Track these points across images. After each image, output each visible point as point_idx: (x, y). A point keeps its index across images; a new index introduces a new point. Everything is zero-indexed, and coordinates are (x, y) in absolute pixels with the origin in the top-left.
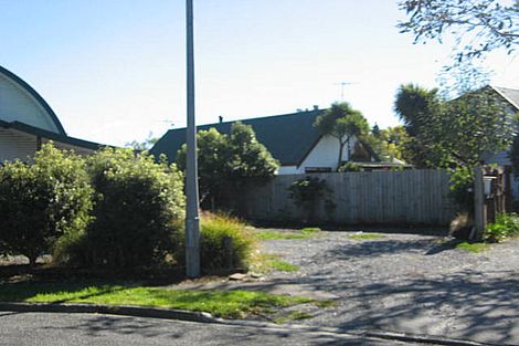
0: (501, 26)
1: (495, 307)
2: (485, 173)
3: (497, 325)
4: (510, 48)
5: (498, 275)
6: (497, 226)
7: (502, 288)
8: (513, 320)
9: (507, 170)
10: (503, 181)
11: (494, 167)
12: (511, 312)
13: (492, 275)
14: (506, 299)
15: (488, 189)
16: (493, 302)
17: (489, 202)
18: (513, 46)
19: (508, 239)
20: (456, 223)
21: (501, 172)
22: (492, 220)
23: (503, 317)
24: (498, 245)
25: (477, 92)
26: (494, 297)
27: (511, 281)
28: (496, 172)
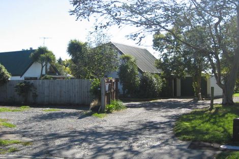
0: (116, 15)
1: (107, 143)
2: (106, 81)
3: (107, 152)
4: (120, 25)
5: (110, 129)
6: (111, 106)
7: (111, 134)
8: (115, 150)
9: (117, 80)
10: (115, 85)
11: (110, 78)
12: (114, 146)
13: (107, 128)
14: (112, 140)
15: (107, 89)
16: (106, 141)
17: (108, 95)
18: (121, 24)
19: (116, 112)
20: (93, 104)
21: (113, 81)
22: (109, 103)
23: (110, 148)
24: (111, 114)
25: (104, 44)
26: (107, 139)
27: (115, 131)
28: (111, 81)
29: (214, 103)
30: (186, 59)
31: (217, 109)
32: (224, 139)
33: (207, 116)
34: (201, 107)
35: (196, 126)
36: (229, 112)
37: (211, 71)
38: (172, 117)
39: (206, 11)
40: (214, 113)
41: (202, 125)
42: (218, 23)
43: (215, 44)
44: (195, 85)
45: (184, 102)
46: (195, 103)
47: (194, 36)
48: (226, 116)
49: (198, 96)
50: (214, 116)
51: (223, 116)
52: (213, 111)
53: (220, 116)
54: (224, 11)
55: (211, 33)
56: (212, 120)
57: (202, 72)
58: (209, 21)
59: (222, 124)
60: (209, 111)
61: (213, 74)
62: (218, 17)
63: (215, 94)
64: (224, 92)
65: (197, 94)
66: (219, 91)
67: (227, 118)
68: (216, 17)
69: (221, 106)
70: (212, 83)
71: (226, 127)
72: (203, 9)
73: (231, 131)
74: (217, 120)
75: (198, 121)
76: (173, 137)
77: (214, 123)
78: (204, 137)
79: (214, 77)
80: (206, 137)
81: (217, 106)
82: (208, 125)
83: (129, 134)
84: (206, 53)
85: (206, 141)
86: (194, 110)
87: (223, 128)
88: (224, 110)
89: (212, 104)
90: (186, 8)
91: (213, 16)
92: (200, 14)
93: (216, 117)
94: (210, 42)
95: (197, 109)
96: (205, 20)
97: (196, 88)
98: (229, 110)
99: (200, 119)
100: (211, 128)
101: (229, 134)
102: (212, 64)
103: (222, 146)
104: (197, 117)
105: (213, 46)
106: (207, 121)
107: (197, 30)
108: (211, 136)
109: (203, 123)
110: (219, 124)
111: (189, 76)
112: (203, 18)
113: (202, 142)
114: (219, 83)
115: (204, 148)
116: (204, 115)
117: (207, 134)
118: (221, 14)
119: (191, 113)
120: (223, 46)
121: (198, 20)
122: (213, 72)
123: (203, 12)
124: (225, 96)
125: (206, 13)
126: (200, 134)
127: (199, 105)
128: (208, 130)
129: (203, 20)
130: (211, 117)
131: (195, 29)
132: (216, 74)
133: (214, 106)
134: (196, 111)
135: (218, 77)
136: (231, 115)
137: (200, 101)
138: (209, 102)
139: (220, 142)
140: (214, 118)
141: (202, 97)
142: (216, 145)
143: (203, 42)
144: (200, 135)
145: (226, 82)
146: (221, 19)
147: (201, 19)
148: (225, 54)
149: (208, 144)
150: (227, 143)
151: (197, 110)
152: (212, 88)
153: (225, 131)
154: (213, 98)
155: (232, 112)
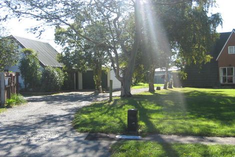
0: (16, 8)
1: (5, 139)
2: (5, 75)
3: (5, 147)
5: (8, 123)
6: (11, 100)
7: (10, 129)
8: (12, 145)
9: (17, 74)
10: (15, 79)
11: (10, 72)
12: (12, 141)
13: (6, 124)
14: (10, 135)
15: (7, 83)
16: (4, 136)
17: (6, 89)
18: (21, 17)
19: (16, 106)
21: (14, 75)
22: (9, 97)
23: (8, 143)
24: (11, 109)
25: (4, 38)
26: (5, 134)
27: (14, 126)
28: (11, 75)
29: (113, 95)
30: (86, 53)
31: (116, 100)
32: (119, 129)
33: (106, 108)
34: (101, 99)
35: (94, 118)
36: (127, 104)
37: (110, 64)
38: (72, 110)
39: (106, 7)
40: (113, 105)
41: (100, 117)
42: (117, 19)
43: (114, 39)
44: (96, 78)
45: (86, 94)
46: (96, 96)
47: (94, 31)
48: (124, 107)
49: (99, 89)
50: (112, 108)
51: (121, 107)
52: (112, 103)
53: (118, 108)
54: (123, 7)
55: (110, 28)
56: (110, 112)
57: (103, 66)
58: (108, 16)
59: (119, 115)
60: (108, 104)
61: (112, 68)
62: (117, 13)
63: (114, 87)
64: (122, 85)
65: (98, 88)
66: (117, 84)
67: (124, 109)
68: (115, 12)
69: (120, 98)
70: (112, 76)
71: (122, 118)
72: (103, 4)
73: (126, 122)
74: (115, 112)
75: (96, 113)
76: (71, 130)
77: (111, 115)
78: (101, 128)
79: (113, 71)
80: (103, 128)
81: (116, 98)
82: (105, 117)
83: (29, 128)
84: (105, 47)
85: (102, 132)
86: (94, 103)
87: (120, 119)
88: (122, 102)
89: (111, 96)
90: (86, 3)
91: (111, 11)
92: (99, 10)
93: (114, 109)
94: (110, 37)
95: (97, 101)
96: (104, 15)
97: (97, 81)
98: (127, 102)
99: (99, 111)
100: (109, 118)
101: (124, 125)
102: (111, 57)
103: (117, 136)
104: (96, 109)
105: (112, 41)
106: (105, 113)
107: (96, 25)
108: (107, 127)
109: (101, 115)
110: (116, 115)
111: (90, 69)
112: (103, 13)
113: (99, 133)
114: (118, 77)
115: (99, 139)
116: (103, 107)
117: (104, 125)
118: (119, 10)
119: (91, 106)
120: (120, 42)
121: (97, 15)
122: (113, 65)
123: (102, 7)
124: (123, 89)
125: (105, 9)
126: (97, 125)
127: (99, 97)
128: (105, 121)
129: (102, 15)
130: (109, 109)
131: (95, 24)
132: (114, 68)
133: (113, 98)
134: (95, 104)
135: (116, 71)
136: (128, 107)
137: (101, 94)
138: (108, 94)
139: (115, 133)
140: (112, 110)
141: (103, 90)
142: (112, 136)
143: (102, 36)
144: (97, 127)
145: (124, 75)
146: (119, 15)
147: (100, 14)
148: (123, 48)
149: (104, 135)
150: (122, 133)
151: (97, 103)
152: (111, 81)
153: (121, 121)
154: (111, 90)
155: (129, 104)
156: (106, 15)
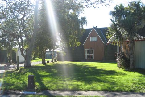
29: (19, 66)
30: (3, 39)
31: (21, 69)
32: (23, 88)
33: (15, 74)
34: (12, 68)
35: (7, 81)
36: (28, 71)
37: (18, 47)
39: (16, 10)
40: (19, 73)
41: (11, 80)
42: (23, 18)
43: (20, 30)
44: (9, 55)
45: (2, 66)
46: (8, 66)
47: (8, 25)
48: (26, 74)
50: (19, 74)
51: (24, 74)
52: (18, 71)
53: (22, 74)
54: (27, 11)
55: (18, 24)
56: (17, 77)
57: (13, 47)
58: (17, 16)
59: (23, 79)
60: (16, 71)
61: (19, 49)
63: (20, 61)
64: (25, 59)
65: (10, 61)
66: (22, 59)
67: (26, 75)
68: (22, 14)
69: (24, 68)
70: (19, 54)
71: (25, 80)
72: (14, 9)
73: (27, 83)
74: (20, 77)
75: (8, 78)
77: (18, 78)
78: (11, 87)
79: (19, 51)
80: (12, 87)
81: (21, 68)
82: (14, 80)
84: (15, 36)
85: (12, 90)
86: (7, 71)
87: (23, 81)
88: (25, 70)
89: (18, 67)
90: (3, 7)
91: (20, 13)
92: (12, 12)
93: (20, 75)
94: (18, 29)
95: (9, 70)
97: (9, 57)
98: (28, 70)
99: (10, 76)
100: (16, 81)
101: (26, 85)
102: (19, 42)
103: (21, 92)
104: (8, 75)
105: (19, 32)
106: (14, 78)
107: (10, 22)
108: (15, 86)
109: (11, 79)
110: (21, 79)
111: (5, 49)
112: (14, 14)
113: (10, 91)
114: (22, 54)
115: (10, 94)
116: (13, 74)
117: (13, 85)
118: (24, 13)
119: (5, 73)
120: (25, 32)
121: (10, 15)
122: (19, 47)
123: (14, 10)
124: (26, 62)
125: (16, 11)
126: (8, 86)
127: (11, 67)
128: (14, 83)
129: (14, 15)
130: (17, 75)
131: (9, 21)
132: (20, 49)
133: (19, 68)
134: (8, 71)
135: (22, 51)
136: (29, 73)
137: (12, 65)
138: (16, 66)
139: (20, 90)
140: (18, 75)
141: (13, 63)
142: (18, 92)
143: (13, 29)
144: (9, 86)
145: (26, 53)
146: (24, 15)
147: (12, 15)
148: (26, 36)
149: (13, 91)
150: (24, 90)
151: (9, 71)
152: (18, 57)
153: (24, 83)
154: (18, 63)
156: (16, 15)
